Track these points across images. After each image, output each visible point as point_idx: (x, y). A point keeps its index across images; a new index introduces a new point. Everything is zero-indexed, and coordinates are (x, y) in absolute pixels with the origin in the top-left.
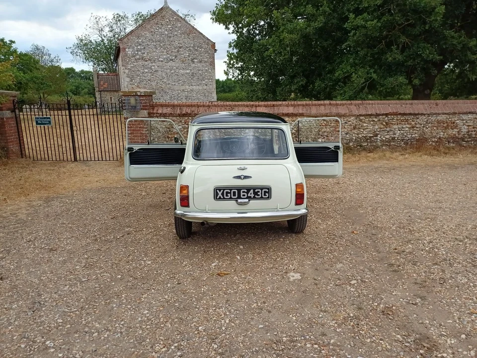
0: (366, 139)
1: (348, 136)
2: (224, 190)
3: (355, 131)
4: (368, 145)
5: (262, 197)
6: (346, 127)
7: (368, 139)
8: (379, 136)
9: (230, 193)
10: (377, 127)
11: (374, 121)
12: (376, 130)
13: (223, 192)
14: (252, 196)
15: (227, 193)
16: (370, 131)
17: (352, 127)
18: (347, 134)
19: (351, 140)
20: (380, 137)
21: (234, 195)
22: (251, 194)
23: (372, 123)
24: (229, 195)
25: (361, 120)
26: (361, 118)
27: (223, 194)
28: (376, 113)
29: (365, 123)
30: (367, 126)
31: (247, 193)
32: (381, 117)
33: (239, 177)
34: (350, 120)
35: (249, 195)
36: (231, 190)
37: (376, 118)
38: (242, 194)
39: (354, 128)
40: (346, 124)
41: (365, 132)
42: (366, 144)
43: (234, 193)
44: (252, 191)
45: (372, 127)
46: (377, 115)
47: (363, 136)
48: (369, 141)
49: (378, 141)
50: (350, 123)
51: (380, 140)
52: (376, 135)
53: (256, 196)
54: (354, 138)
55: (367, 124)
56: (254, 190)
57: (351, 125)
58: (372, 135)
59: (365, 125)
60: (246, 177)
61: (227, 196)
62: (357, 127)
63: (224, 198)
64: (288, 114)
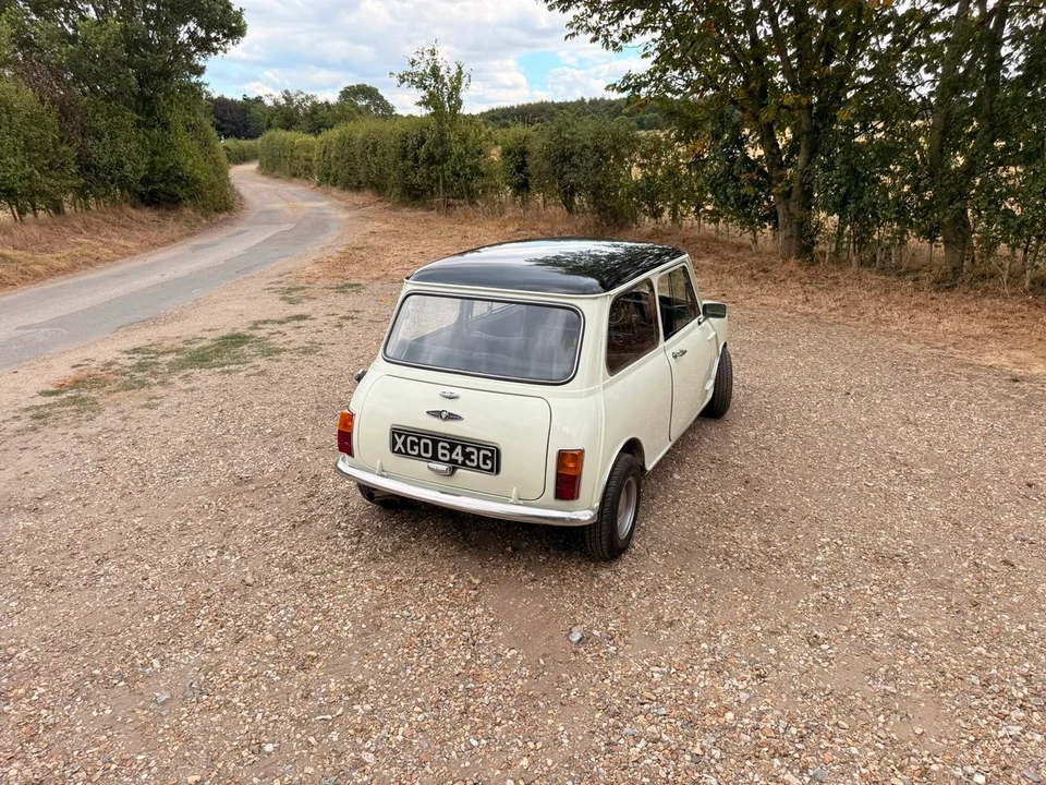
2: (407, 436)
5: (478, 467)
9: (418, 444)
13: (406, 439)
14: (460, 459)
15: (413, 443)
21: (426, 451)
22: (458, 455)
24: (416, 448)
27: (404, 444)
31: (451, 451)
33: (437, 414)
35: (454, 457)
36: (420, 438)
38: (440, 451)
43: (426, 445)
44: (459, 449)
53: (467, 462)
56: (464, 447)
60: (452, 417)
61: (412, 449)
63: (407, 453)
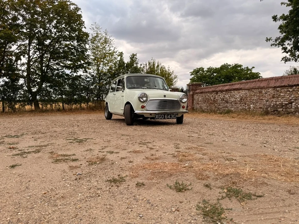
0: (282, 106)
1: (268, 103)
3: (274, 100)
4: (283, 110)
6: (266, 96)
7: (284, 106)
8: (294, 103)
10: (293, 96)
11: (289, 91)
12: (291, 98)
16: (286, 99)
17: (271, 96)
18: (267, 101)
19: (270, 106)
20: (295, 105)
23: (288, 92)
25: (278, 91)
26: (278, 89)
28: (289, 85)
29: (281, 92)
30: (284, 95)
32: (294, 87)
34: (268, 91)
37: (291, 88)
39: (273, 97)
40: (267, 94)
41: (281, 101)
42: (281, 110)
45: (288, 96)
46: (291, 86)
47: (279, 104)
48: (284, 107)
49: (294, 108)
50: (268, 93)
51: (295, 107)
52: (291, 103)
54: (272, 104)
55: (284, 94)
57: (270, 95)
58: (287, 103)
59: (282, 94)
62: (275, 96)
64: (235, 89)
